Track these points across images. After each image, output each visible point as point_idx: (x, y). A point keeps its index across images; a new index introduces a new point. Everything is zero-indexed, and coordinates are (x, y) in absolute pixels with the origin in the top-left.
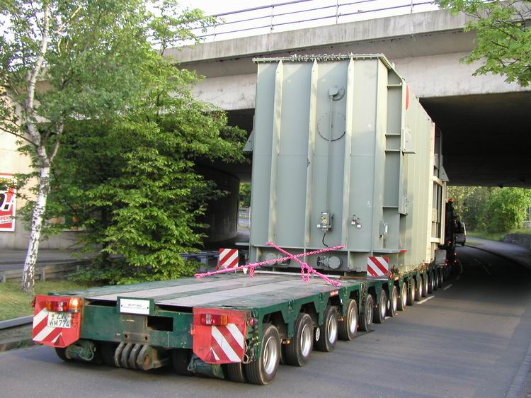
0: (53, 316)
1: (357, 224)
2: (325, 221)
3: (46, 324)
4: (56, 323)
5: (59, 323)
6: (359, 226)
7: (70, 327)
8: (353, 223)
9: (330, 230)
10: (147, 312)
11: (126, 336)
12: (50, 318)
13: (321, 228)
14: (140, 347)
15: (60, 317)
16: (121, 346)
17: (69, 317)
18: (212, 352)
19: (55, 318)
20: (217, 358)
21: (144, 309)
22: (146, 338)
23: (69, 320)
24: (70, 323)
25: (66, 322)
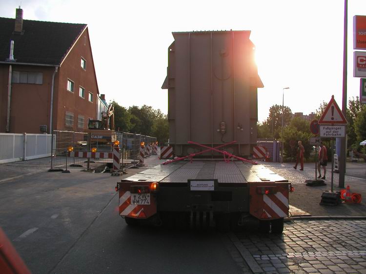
0: (135, 197)
2: (223, 127)
3: (130, 203)
4: (138, 202)
5: (140, 202)
6: (242, 129)
7: (149, 204)
8: (238, 128)
9: (226, 132)
10: (212, 189)
11: (195, 207)
12: (132, 198)
13: (220, 132)
14: (208, 214)
15: (141, 197)
16: (192, 214)
17: (148, 196)
18: (265, 213)
19: (137, 198)
20: (269, 216)
21: (210, 187)
22: (211, 207)
23: (149, 199)
24: (149, 201)
25: (146, 200)
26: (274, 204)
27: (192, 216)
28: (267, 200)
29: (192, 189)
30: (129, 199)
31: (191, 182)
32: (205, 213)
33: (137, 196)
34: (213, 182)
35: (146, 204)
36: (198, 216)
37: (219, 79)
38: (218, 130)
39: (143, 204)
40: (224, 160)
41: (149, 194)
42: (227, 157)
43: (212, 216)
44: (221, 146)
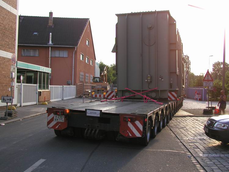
0: (56, 117)
1: (162, 79)
2: (149, 78)
3: (53, 120)
4: (58, 120)
5: (59, 120)
6: (163, 80)
7: (64, 122)
8: (160, 79)
9: (151, 82)
10: (99, 116)
11: (89, 126)
12: (55, 118)
13: (147, 81)
14: (96, 130)
15: (59, 117)
16: (87, 130)
17: (63, 117)
18: (128, 133)
19: (57, 118)
20: (130, 135)
22: (98, 127)
23: (63, 118)
24: (64, 120)
25: (62, 119)
26: (134, 128)
27: (86, 131)
28: (130, 125)
29: (88, 115)
30: (53, 118)
31: (87, 110)
32: (94, 130)
33: (57, 116)
34: (100, 111)
35: (62, 121)
36: (89, 131)
37: (147, 45)
38: (146, 81)
39: (60, 121)
40: (144, 101)
41: (64, 116)
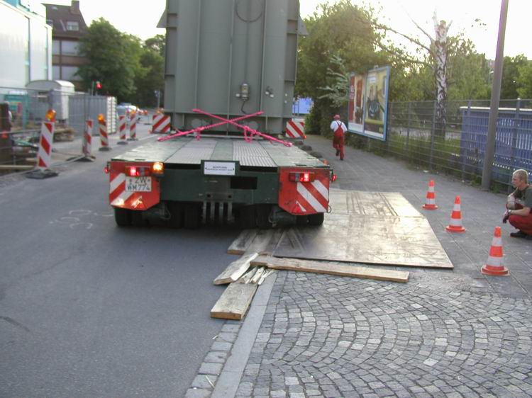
0: (131, 181)
1: (270, 93)
2: (245, 91)
3: (124, 189)
4: (135, 187)
5: (138, 187)
6: (272, 96)
7: (150, 190)
8: (267, 93)
9: (248, 98)
10: (233, 173)
11: (209, 196)
12: (128, 183)
13: (241, 97)
14: (226, 206)
15: (139, 181)
16: (205, 205)
17: (149, 180)
18: (298, 206)
19: (133, 183)
20: (304, 210)
21: (230, 170)
22: (230, 197)
23: (149, 184)
24: (150, 187)
25: (147, 186)
26: (310, 194)
27: (205, 208)
28: (301, 189)
29: (206, 172)
30: (124, 184)
31: (206, 163)
32: (222, 204)
33: (134, 180)
34: (234, 164)
35: (145, 190)
36: (213, 208)
37: (243, 20)
38: (238, 95)
39: (141, 190)
40: (244, 139)
41: (150, 178)
42: (249, 134)
43: (230, 208)
44: (240, 118)
